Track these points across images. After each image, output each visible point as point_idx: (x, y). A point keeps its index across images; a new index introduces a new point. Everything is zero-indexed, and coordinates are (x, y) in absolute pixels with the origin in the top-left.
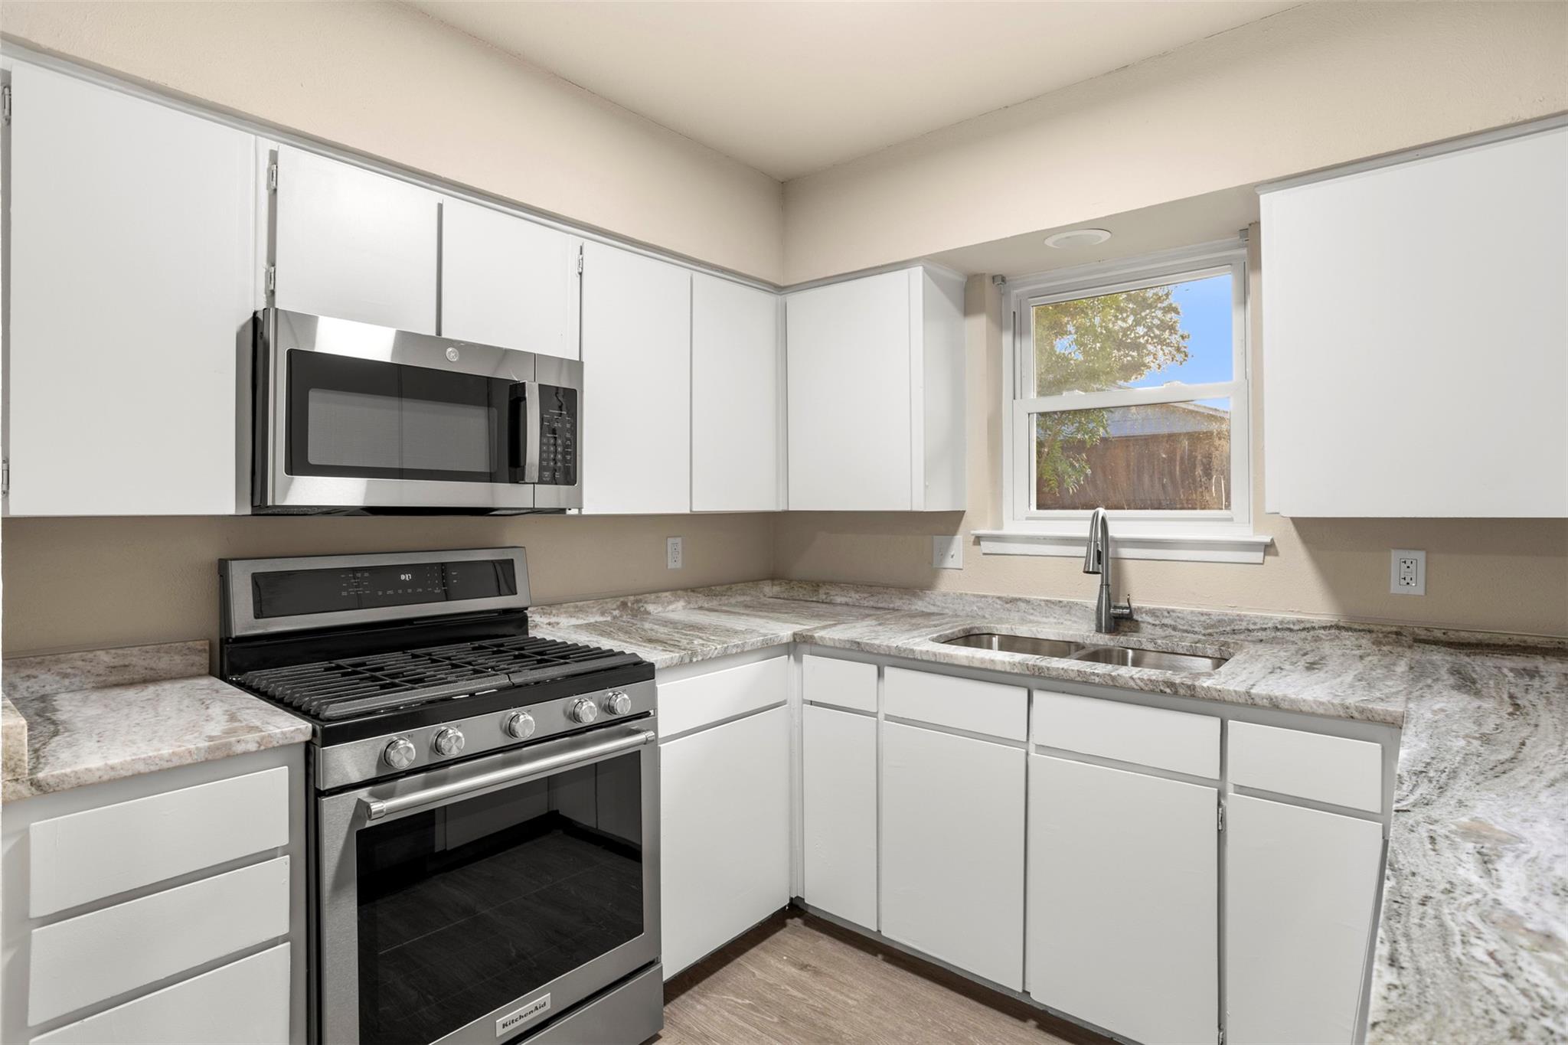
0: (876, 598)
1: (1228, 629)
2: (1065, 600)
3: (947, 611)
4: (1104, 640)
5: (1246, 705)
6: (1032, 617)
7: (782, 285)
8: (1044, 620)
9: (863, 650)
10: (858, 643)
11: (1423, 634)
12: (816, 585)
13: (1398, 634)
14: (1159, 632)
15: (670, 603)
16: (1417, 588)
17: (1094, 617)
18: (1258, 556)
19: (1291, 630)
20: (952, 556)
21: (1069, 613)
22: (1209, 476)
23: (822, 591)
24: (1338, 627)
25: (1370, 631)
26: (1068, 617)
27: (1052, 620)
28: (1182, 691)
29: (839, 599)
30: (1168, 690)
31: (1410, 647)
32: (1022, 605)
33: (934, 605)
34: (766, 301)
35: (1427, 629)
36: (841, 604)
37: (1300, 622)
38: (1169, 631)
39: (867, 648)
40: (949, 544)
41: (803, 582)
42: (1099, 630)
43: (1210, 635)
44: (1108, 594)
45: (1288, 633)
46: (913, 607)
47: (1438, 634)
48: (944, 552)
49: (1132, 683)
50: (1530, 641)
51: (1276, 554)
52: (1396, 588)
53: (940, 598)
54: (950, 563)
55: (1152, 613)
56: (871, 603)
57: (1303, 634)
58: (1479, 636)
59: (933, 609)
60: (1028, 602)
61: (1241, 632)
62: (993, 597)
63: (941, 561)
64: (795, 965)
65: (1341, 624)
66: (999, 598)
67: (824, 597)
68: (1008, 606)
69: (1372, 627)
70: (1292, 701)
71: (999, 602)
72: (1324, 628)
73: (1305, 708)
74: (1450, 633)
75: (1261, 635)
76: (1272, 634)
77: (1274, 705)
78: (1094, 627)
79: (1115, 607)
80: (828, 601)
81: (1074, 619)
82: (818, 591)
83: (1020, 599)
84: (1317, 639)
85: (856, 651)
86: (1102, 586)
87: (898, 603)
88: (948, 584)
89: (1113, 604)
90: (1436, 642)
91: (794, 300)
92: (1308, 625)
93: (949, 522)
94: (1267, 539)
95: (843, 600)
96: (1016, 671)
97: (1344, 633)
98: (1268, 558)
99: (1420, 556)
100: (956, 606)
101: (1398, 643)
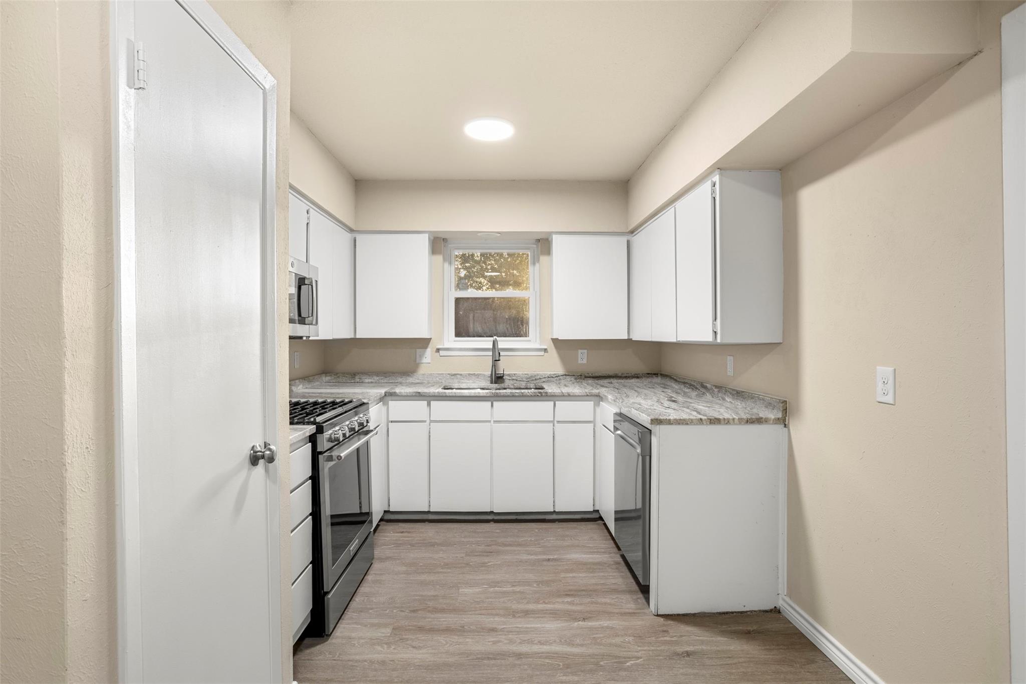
0: (388, 379)
1: (534, 379)
2: (476, 373)
3: (425, 381)
4: (496, 386)
5: (561, 396)
6: (463, 381)
7: (355, 229)
8: (468, 381)
9: (422, 395)
10: (419, 393)
11: (587, 375)
12: (353, 375)
13: (581, 375)
14: (511, 382)
15: (298, 386)
16: (585, 361)
17: (489, 379)
18: (542, 353)
19: (552, 377)
20: (426, 358)
21: (478, 378)
22: (523, 325)
23: (357, 377)
24: (566, 375)
25: (574, 375)
26: (478, 379)
27: (471, 381)
28: (543, 394)
29: (367, 381)
30: (539, 395)
31: (584, 379)
32: (458, 376)
33: (418, 379)
34: (348, 236)
35: (588, 374)
36: (368, 383)
37: (555, 374)
38: (515, 381)
39: (424, 394)
40: (424, 352)
41: (344, 374)
42: (492, 383)
43: (528, 381)
44: (495, 369)
45: (552, 378)
46: (408, 381)
47: (590, 374)
48: (421, 356)
49: (528, 394)
50: (611, 374)
51: (547, 352)
52: (580, 362)
53: (421, 376)
54: (424, 360)
55: (509, 375)
56: (386, 381)
57: (556, 378)
58: (600, 374)
59: (418, 381)
60: (461, 375)
61: (538, 379)
62: (446, 374)
63: (421, 360)
64: (398, 533)
65: (567, 374)
66: (449, 374)
67: (358, 380)
68: (452, 377)
69: (575, 374)
70: (573, 393)
71: (449, 376)
72: (562, 376)
73: (577, 395)
74: (593, 374)
75: (544, 380)
76: (547, 379)
77: (569, 395)
78: (489, 382)
79: (498, 374)
80: (361, 381)
81: (480, 380)
82: (355, 377)
83: (458, 374)
84: (560, 379)
85: (419, 396)
86: (493, 366)
87: (400, 380)
88: (423, 370)
89: (497, 373)
90: (590, 377)
91: (360, 238)
92: (557, 375)
93: (423, 343)
94: (546, 347)
95: (370, 380)
96: (488, 395)
97: (567, 377)
98: (546, 354)
99: (586, 351)
100: (428, 379)
101: (581, 378)
